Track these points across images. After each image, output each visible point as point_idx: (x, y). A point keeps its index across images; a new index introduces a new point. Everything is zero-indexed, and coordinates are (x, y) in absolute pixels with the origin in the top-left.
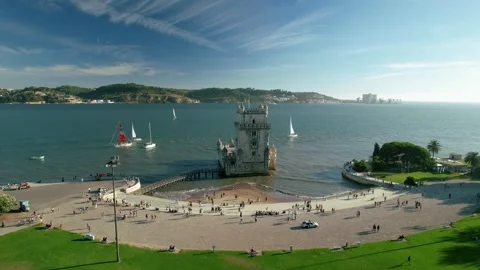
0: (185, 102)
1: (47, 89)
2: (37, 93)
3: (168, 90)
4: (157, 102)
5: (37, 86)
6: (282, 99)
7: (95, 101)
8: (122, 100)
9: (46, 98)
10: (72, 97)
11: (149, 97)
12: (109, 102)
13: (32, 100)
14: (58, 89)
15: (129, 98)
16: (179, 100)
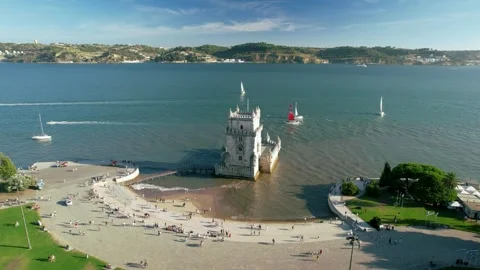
0: (312, 62)
1: (191, 49)
2: (183, 52)
3: (297, 49)
4: (284, 62)
5: (184, 46)
6: (428, 60)
7: (227, 61)
8: (251, 60)
9: (188, 58)
10: (208, 56)
11: (277, 57)
12: (240, 61)
13: (178, 59)
14: (199, 49)
15: (258, 57)
16: (306, 60)
